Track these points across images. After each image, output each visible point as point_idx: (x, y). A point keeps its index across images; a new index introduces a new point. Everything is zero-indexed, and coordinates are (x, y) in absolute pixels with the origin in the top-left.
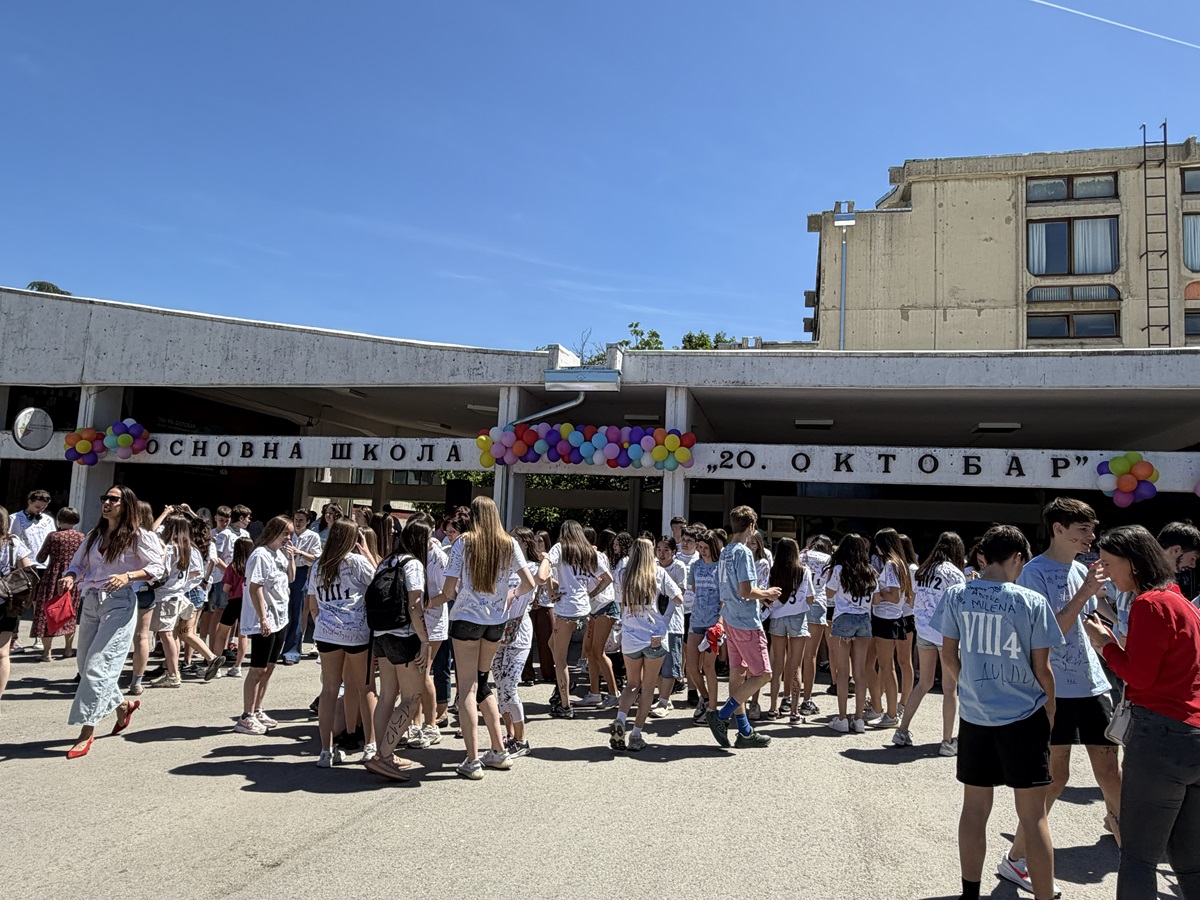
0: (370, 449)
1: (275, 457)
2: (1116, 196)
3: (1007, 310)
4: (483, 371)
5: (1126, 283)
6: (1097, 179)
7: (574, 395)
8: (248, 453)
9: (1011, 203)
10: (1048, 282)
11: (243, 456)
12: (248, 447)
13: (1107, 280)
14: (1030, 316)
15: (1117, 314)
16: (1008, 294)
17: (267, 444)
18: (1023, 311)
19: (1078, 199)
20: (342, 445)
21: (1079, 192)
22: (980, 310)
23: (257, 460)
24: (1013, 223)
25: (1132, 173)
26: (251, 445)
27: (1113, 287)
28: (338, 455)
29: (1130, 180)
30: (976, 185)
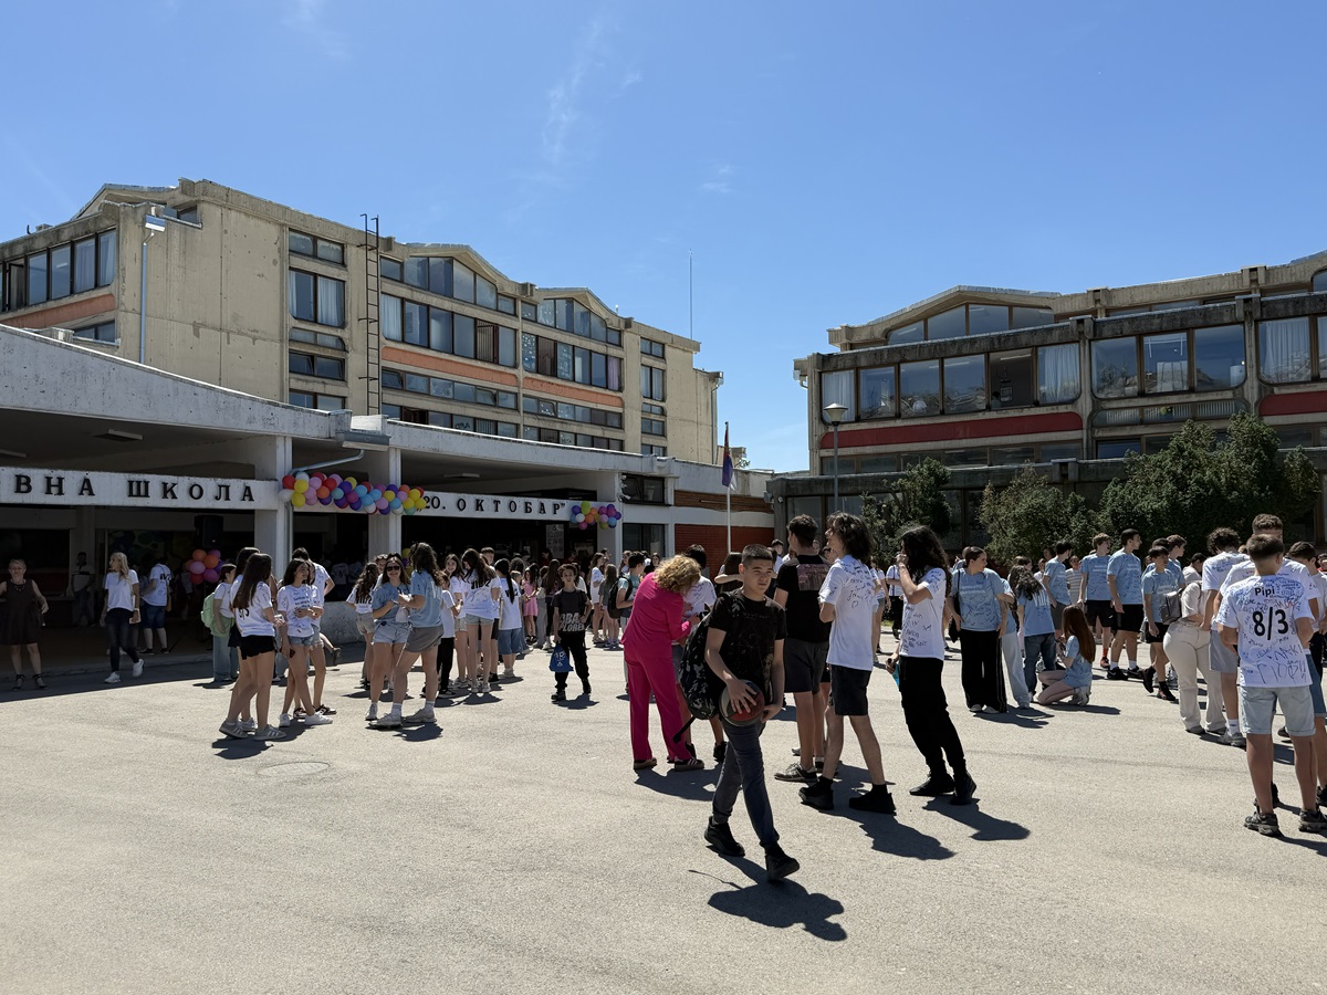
0: (169, 486)
1: (60, 493)
2: (343, 264)
3: (274, 343)
5: (351, 339)
6: (332, 245)
7: (355, 452)
8: (24, 488)
9: (276, 247)
10: (303, 326)
11: (18, 490)
12: (23, 480)
13: (339, 333)
14: (291, 352)
15: (342, 363)
16: (275, 330)
17: (49, 479)
18: (287, 347)
19: (321, 259)
20: (139, 483)
21: (320, 253)
22: (254, 339)
23: (37, 496)
24: (278, 265)
25: (354, 249)
26: (28, 479)
27: (341, 339)
28: (135, 492)
29: (355, 255)
30: (252, 222)
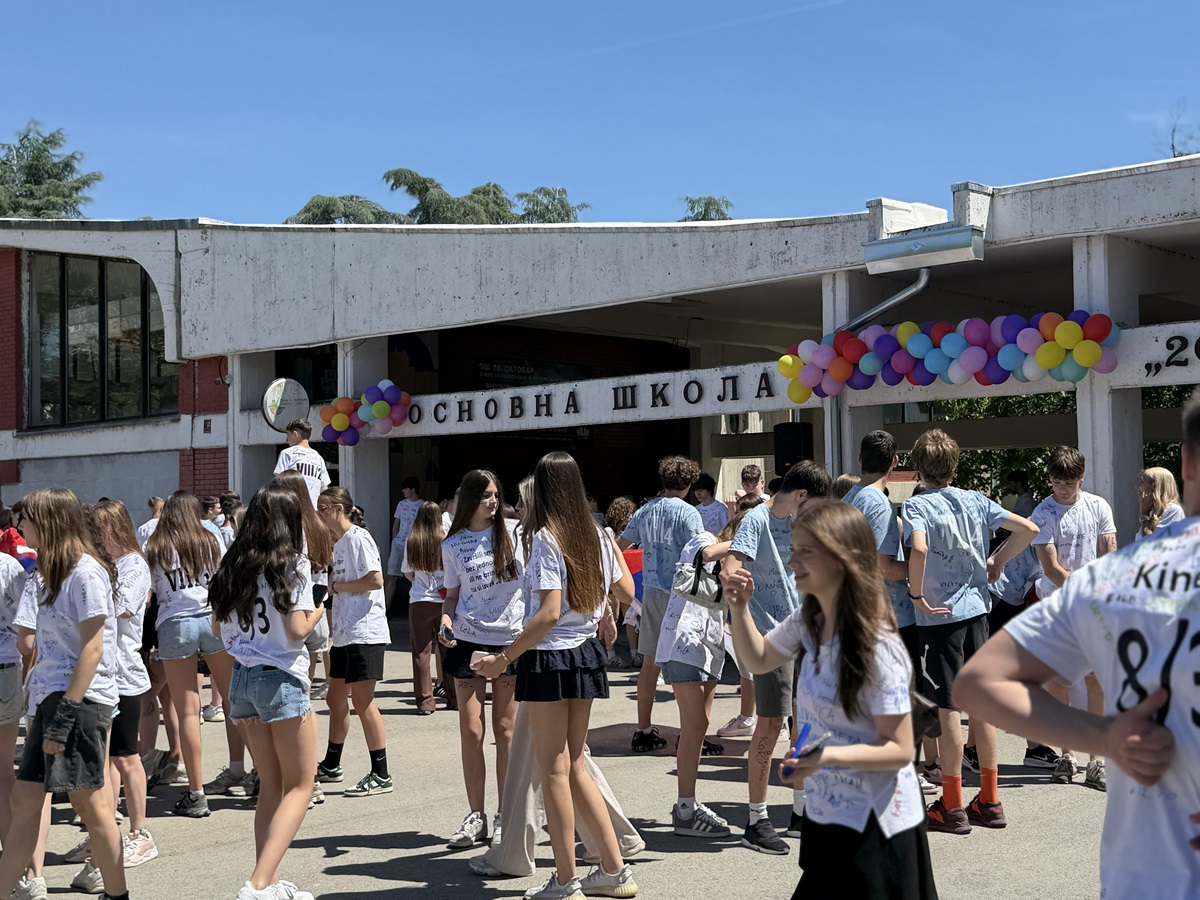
0: (658, 390)
1: (549, 414)
4: (790, 255)
7: (915, 275)
8: (518, 411)
11: (513, 416)
12: (517, 402)
17: (538, 397)
20: (624, 388)
23: (530, 421)
26: (520, 400)
28: (621, 404)
